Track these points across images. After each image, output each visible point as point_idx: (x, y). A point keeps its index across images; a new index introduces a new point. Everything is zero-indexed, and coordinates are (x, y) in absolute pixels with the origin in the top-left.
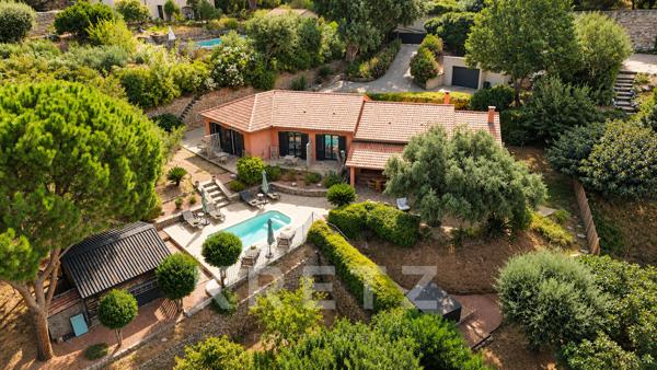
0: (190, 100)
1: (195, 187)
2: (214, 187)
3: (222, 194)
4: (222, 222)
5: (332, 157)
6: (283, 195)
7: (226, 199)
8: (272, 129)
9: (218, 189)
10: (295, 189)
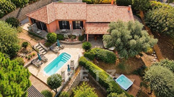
0: (19, 9)
1: (33, 48)
2: (40, 46)
3: (44, 49)
4: (47, 61)
5: (78, 28)
6: (65, 46)
7: (46, 51)
8: (56, 20)
9: (42, 47)
10: (69, 42)
